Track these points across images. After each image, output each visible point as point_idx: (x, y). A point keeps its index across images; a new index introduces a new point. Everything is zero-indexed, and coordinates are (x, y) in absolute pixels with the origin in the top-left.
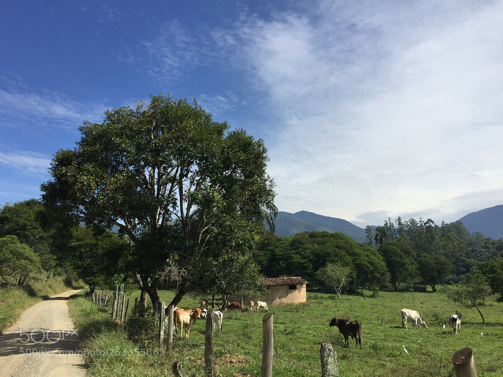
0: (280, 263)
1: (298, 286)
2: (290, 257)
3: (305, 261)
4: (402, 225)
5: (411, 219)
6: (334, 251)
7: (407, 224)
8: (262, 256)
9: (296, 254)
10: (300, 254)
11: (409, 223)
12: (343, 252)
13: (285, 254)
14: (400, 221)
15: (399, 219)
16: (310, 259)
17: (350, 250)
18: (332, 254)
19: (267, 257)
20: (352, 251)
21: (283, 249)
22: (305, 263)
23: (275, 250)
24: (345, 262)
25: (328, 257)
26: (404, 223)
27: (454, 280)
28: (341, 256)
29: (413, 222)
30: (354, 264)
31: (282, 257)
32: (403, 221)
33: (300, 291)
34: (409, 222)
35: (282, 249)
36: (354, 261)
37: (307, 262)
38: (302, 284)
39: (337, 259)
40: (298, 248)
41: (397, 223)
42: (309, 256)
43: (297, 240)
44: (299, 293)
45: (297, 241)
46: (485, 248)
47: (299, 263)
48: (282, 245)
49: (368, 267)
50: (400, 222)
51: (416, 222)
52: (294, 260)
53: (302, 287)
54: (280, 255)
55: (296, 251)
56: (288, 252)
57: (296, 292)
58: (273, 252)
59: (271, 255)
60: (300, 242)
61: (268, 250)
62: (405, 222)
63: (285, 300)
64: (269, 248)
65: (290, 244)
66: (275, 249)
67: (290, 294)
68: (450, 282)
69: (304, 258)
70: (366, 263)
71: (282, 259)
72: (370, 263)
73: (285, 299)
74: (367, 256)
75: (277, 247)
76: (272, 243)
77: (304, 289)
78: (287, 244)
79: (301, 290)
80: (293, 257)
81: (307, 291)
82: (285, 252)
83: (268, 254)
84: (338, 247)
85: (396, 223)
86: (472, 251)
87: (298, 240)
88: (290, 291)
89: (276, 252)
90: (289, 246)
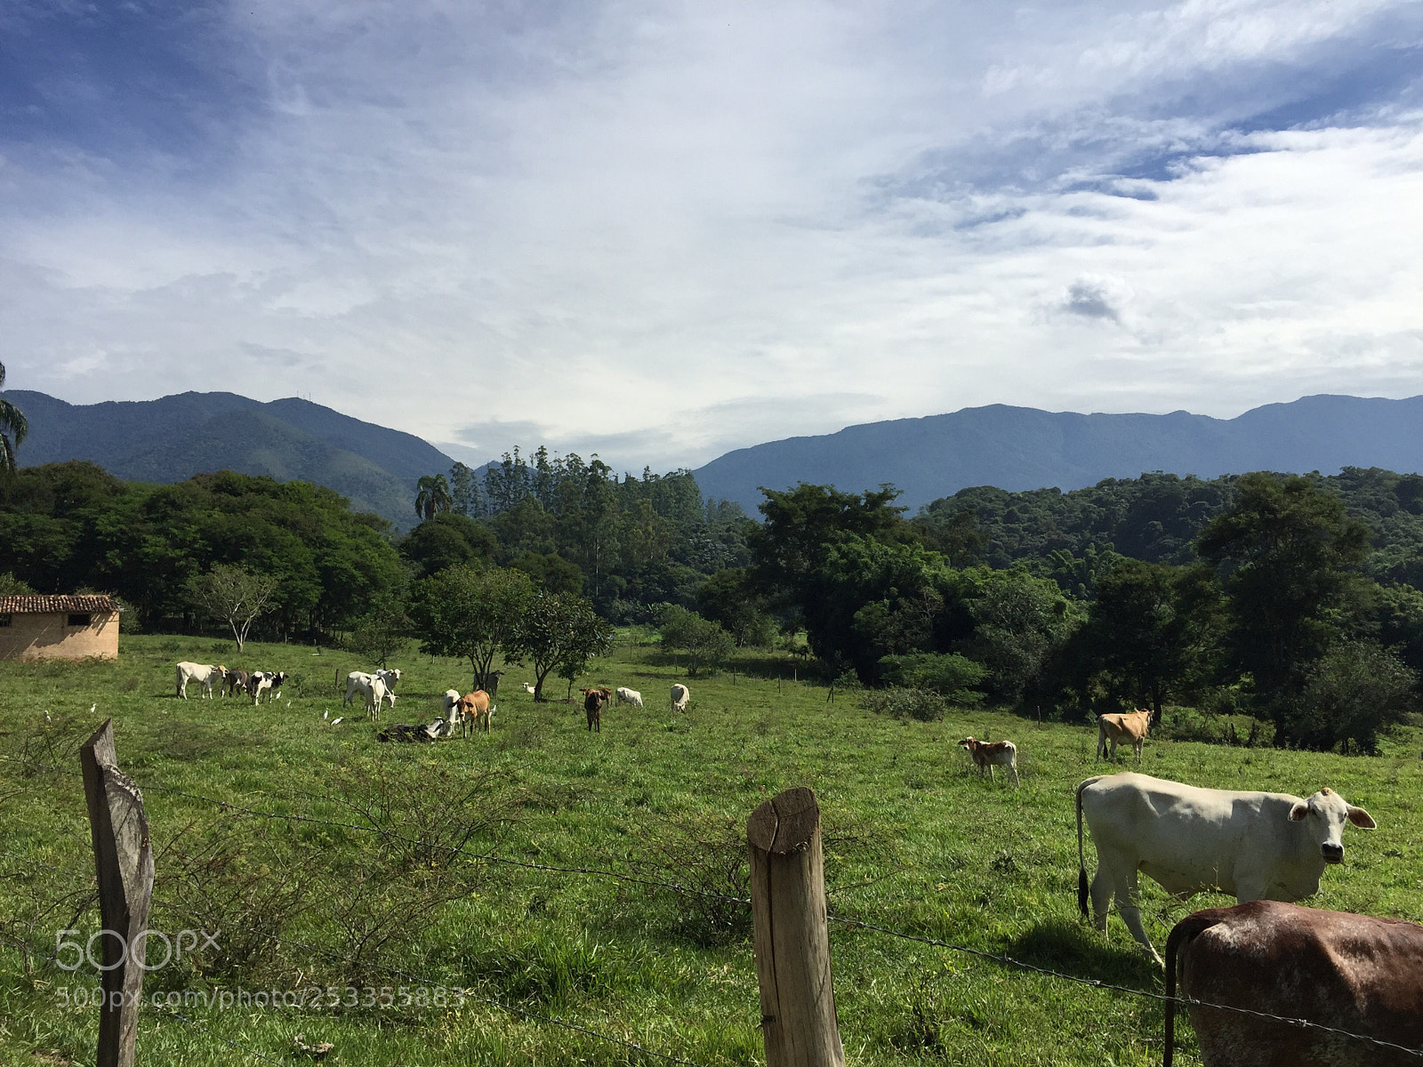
0: (108, 555)
1: (95, 618)
2: (136, 542)
3: (179, 553)
4: (546, 468)
5: (572, 455)
6: (266, 531)
7: (560, 466)
8: (56, 532)
9: (158, 532)
10: (167, 534)
11: (564, 465)
12: (291, 536)
13: (123, 532)
14: (544, 457)
15: (542, 452)
16: (195, 549)
17: (314, 531)
18: (258, 541)
19: (73, 536)
20: (317, 534)
21: (122, 519)
22: (179, 559)
23: (97, 519)
24: (291, 561)
25: (246, 547)
26: (554, 464)
27: (634, 616)
28: (282, 548)
29: (575, 462)
30: (318, 568)
31: (115, 539)
32: (549, 459)
33: (101, 629)
34: (566, 462)
35: (118, 517)
36: (318, 559)
37: (186, 556)
38: (106, 612)
39: (270, 553)
40: (165, 517)
41: (536, 462)
42: (195, 540)
43: (166, 495)
44: (97, 635)
45: (164, 500)
46: (724, 541)
47: (162, 558)
48: (120, 507)
49: (352, 577)
50: (543, 460)
51: (582, 464)
52: (147, 550)
53: (107, 621)
54: (110, 534)
55: (159, 526)
56: (134, 526)
57: (89, 632)
58: (90, 523)
59: (85, 531)
60: (173, 504)
61: (78, 518)
62: (555, 461)
63: (53, 652)
64: (82, 511)
65: (144, 506)
66: (97, 516)
67: (72, 636)
68: (626, 619)
69: (180, 544)
70: (347, 565)
71: (116, 545)
72: (357, 566)
73: (56, 649)
74: (357, 548)
75: (105, 511)
76: (92, 499)
77: (112, 626)
78: (137, 505)
79: (103, 626)
80: (145, 541)
81: (121, 630)
82: (123, 527)
83: (75, 528)
84: (281, 522)
85: (532, 462)
86: (697, 547)
87: (168, 494)
88: (70, 628)
89: (97, 525)
90: (140, 512)
